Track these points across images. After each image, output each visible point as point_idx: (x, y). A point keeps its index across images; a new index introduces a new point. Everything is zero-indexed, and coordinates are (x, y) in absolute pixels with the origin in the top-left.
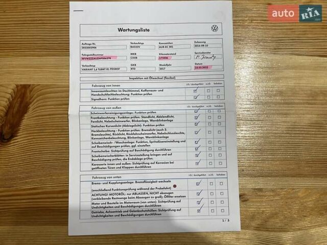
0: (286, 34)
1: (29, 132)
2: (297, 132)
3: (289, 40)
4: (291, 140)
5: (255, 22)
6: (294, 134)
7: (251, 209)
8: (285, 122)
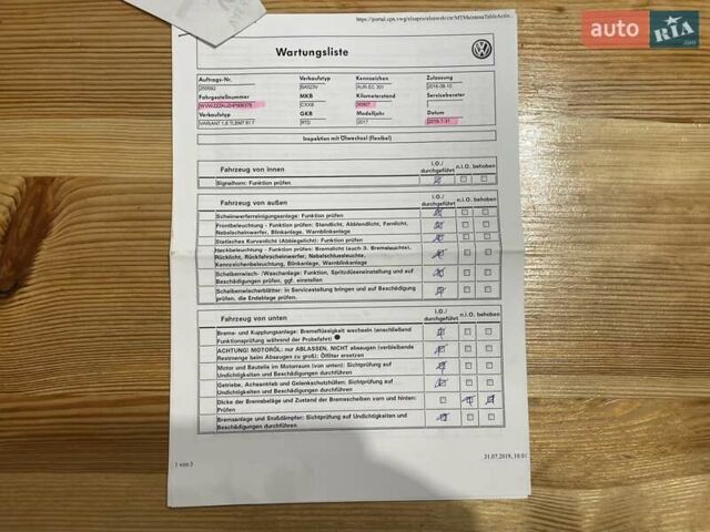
0: (594, 74)
1: (50, 278)
2: (615, 280)
3: (599, 85)
4: (601, 297)
5: (529, 46)
6: (608, 284)
8: (590, 259)
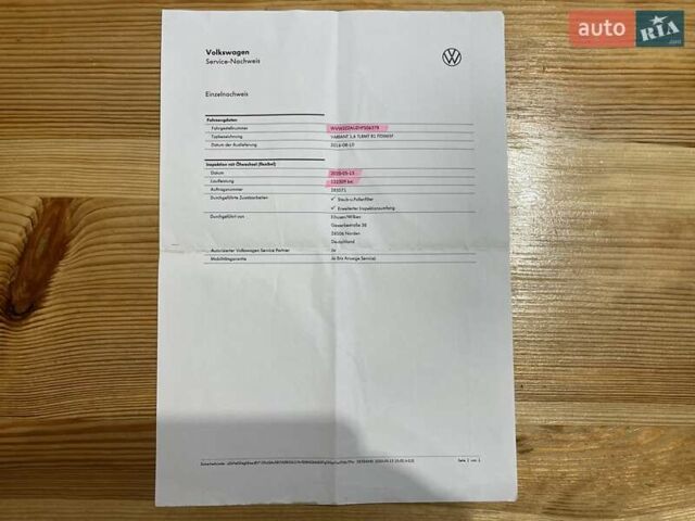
0: (616, 98)
1: (67, 299)
2: (638, 306)
3: (621, 109)
4: (624, 323)
5: (551, 70)
6: (631, 310)
7: (537, 470)
8: (612, 285)
